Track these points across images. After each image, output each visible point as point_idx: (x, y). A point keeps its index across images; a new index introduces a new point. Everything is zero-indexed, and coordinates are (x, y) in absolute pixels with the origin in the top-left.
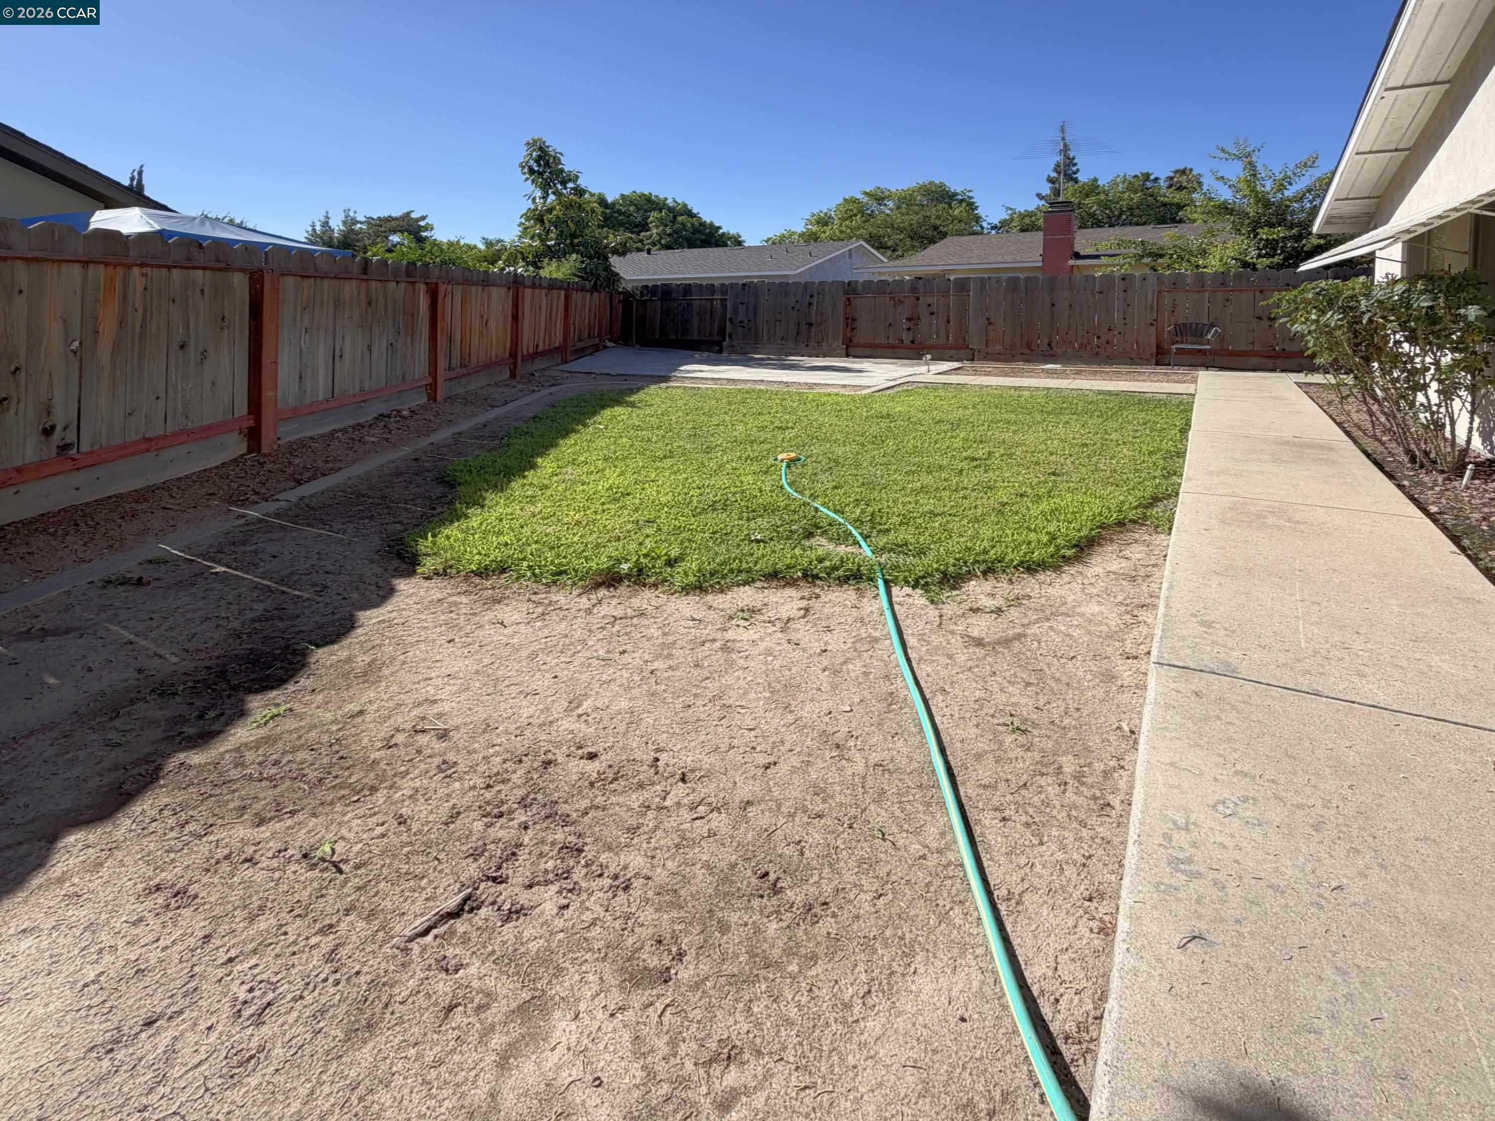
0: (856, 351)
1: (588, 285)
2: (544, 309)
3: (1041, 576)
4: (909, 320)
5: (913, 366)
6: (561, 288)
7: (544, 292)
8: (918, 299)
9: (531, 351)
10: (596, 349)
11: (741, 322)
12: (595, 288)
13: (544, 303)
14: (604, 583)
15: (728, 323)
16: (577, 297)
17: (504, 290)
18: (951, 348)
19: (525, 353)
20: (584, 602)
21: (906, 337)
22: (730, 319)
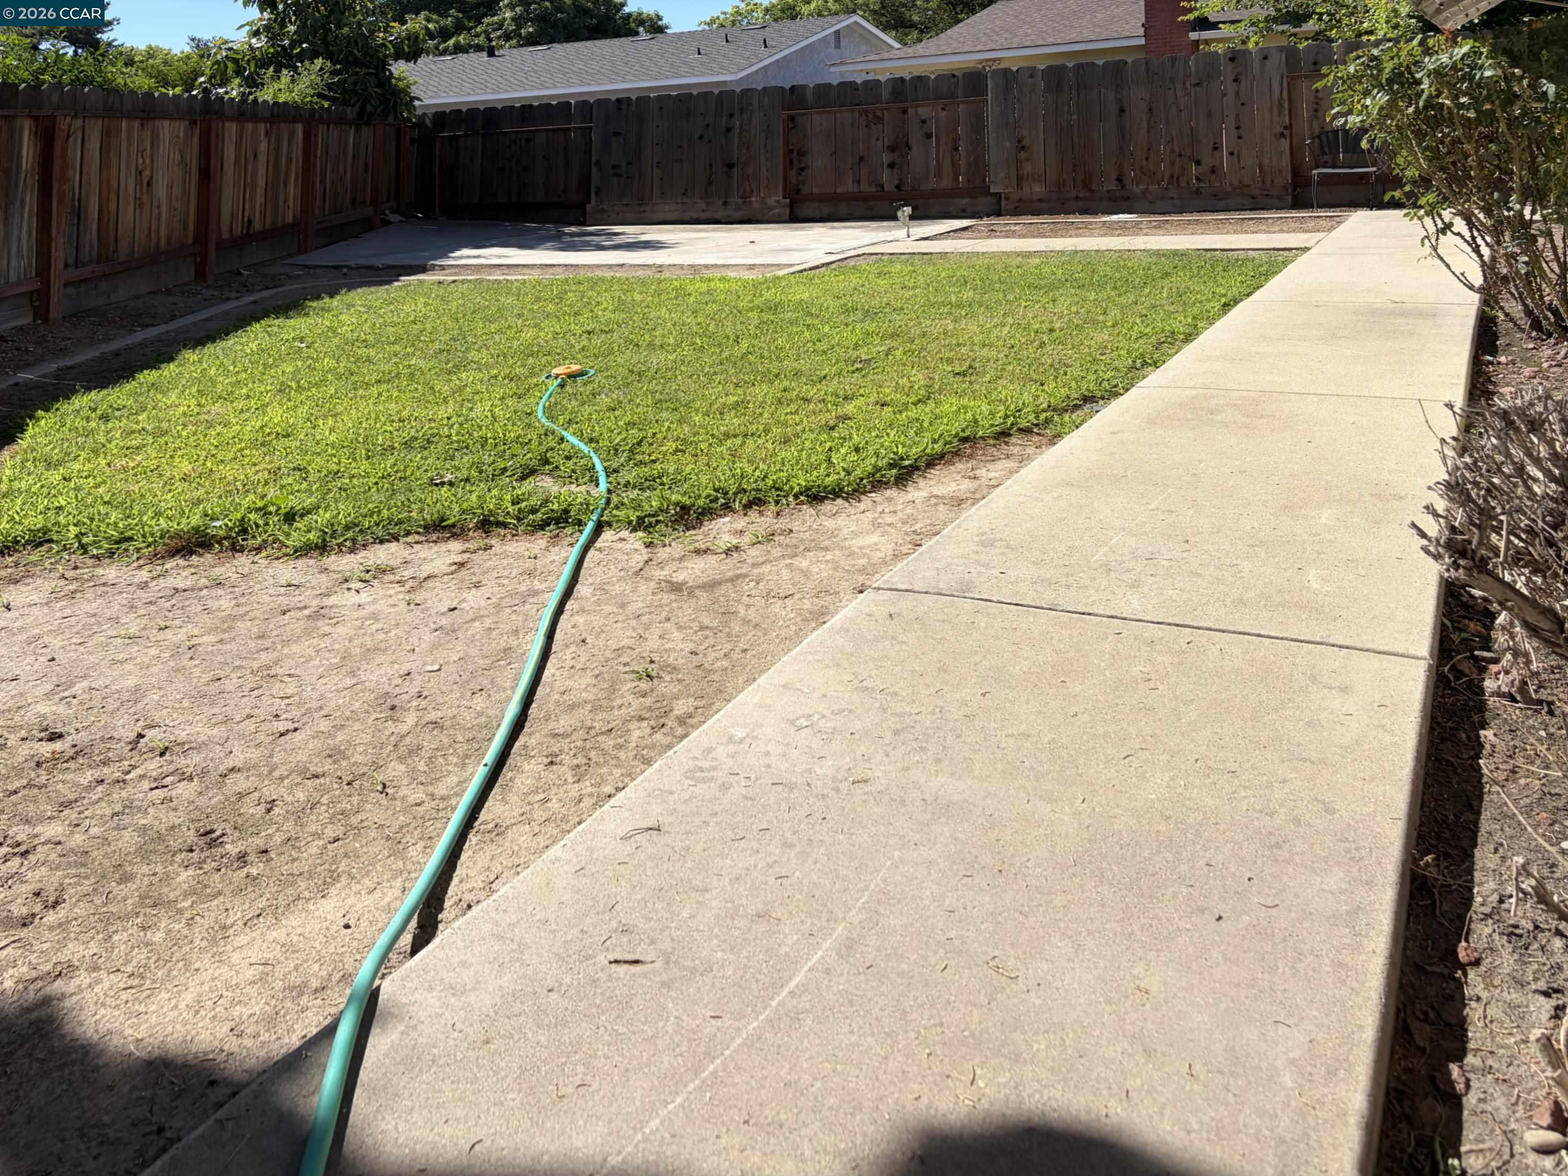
0: (808, 209)
1: (351, 112)
2: (262, 158)
3: (827, 507)
4: (892, 149)
5: (890, 229)
6: (295, 120)
7: (262, 127)
8: (905, 111)
9: (237, 231)
10: (368, 226)
11: (615, 167)
12: (363, 119)
13: (263, 147)
14: (183, 548)
15: (594, 170)
16: (326, 135)
17: (181, 127)
18: (962, 196)
19: (226, 236)
20: (144, 575)
21: (887, 179)
22: (598, 162)
